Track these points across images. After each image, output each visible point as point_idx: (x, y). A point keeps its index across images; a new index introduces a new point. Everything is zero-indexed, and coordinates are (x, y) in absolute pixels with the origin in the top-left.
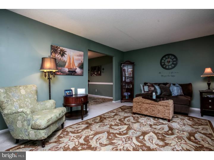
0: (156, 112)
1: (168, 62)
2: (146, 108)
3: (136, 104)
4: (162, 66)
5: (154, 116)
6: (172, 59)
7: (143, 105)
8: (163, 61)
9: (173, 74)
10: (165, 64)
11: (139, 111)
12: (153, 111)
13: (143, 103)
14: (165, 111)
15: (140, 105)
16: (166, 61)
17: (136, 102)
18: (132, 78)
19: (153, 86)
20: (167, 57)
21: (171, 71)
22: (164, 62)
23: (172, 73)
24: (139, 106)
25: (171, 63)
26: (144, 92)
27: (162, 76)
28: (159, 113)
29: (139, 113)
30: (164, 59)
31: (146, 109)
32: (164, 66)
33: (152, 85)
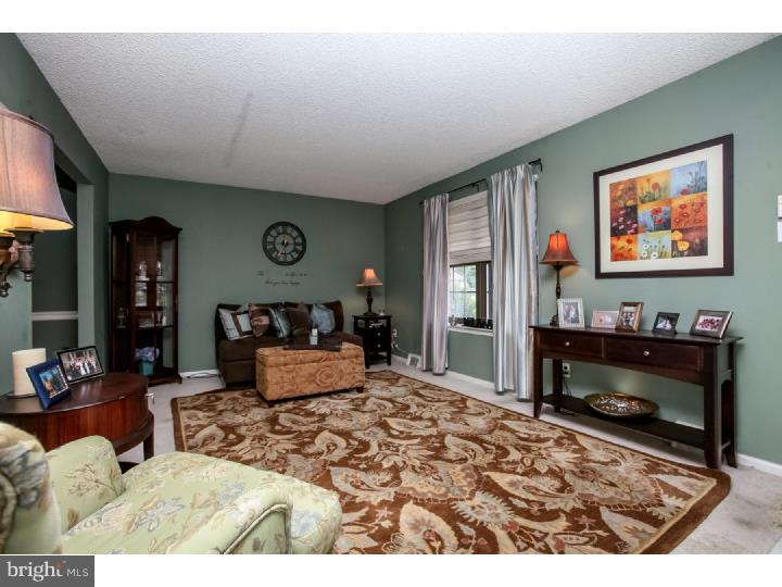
0: (336, 377)
1: (284, 244)
2: (311, 375)
3: (281, 370)
4: (268, 254)
5: (331, 389)
6: (294, 239)
7: (300, 369)
8: (270, 239)
9: (295, 279)
10: (275, 249)
11: (288, 392)
12: (328, 376)
13: (302, 363)
14: (354, 369)
15: (291, 371)
16: (280, 239)
17: (277, 365)
18: (170, 285)
19: (266, 313)
20: (280, 229)
21: (290, 269)
22: (273, 243)
23: (293, 275)
24: (290, 376)
25: (290, 248)
26: (241, 333)
27: (268, 282)
28: (341, 378)
29: (291, 395)
30: (273, 233)
31: (311, 378)
32: (274, 255)
33: (264, 310)
